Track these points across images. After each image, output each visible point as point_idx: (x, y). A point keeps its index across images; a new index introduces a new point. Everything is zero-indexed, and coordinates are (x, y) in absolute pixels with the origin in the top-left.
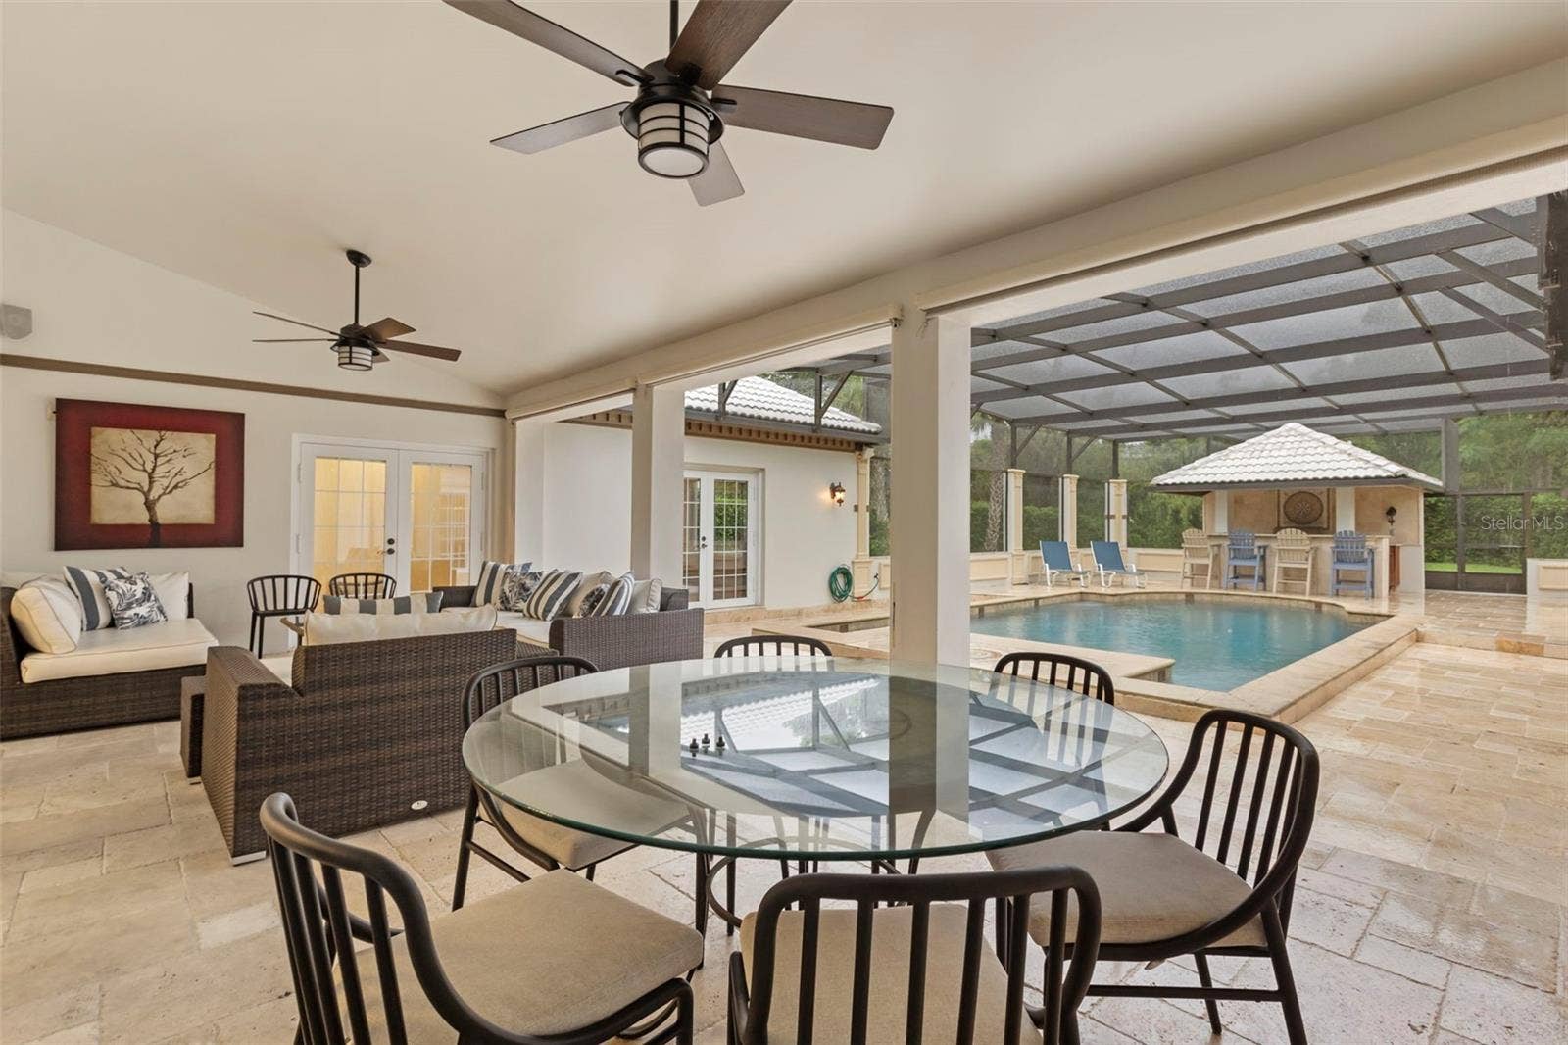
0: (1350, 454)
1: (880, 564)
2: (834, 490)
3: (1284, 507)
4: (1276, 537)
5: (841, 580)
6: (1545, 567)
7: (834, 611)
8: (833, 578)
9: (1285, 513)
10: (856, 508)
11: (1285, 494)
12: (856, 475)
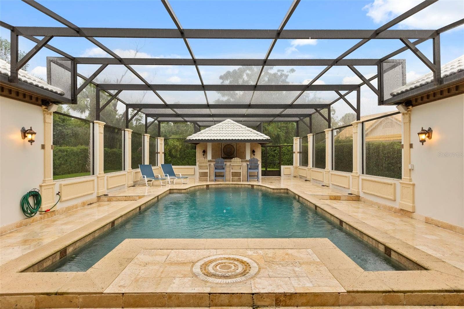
0: (251, 131)
1: (61, 185)
2: (25, 133)
3: (223, 149)
4: (231, 161)
5: (31, 201)
6: (285, 168)
7: (26, 225)
8: (24, 200)
9: (223, 152)
10: (43, 147)
11: (224, 145)
12: (43, 124)
